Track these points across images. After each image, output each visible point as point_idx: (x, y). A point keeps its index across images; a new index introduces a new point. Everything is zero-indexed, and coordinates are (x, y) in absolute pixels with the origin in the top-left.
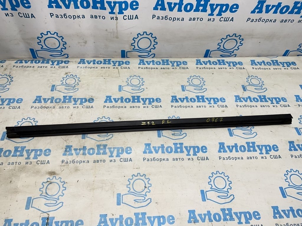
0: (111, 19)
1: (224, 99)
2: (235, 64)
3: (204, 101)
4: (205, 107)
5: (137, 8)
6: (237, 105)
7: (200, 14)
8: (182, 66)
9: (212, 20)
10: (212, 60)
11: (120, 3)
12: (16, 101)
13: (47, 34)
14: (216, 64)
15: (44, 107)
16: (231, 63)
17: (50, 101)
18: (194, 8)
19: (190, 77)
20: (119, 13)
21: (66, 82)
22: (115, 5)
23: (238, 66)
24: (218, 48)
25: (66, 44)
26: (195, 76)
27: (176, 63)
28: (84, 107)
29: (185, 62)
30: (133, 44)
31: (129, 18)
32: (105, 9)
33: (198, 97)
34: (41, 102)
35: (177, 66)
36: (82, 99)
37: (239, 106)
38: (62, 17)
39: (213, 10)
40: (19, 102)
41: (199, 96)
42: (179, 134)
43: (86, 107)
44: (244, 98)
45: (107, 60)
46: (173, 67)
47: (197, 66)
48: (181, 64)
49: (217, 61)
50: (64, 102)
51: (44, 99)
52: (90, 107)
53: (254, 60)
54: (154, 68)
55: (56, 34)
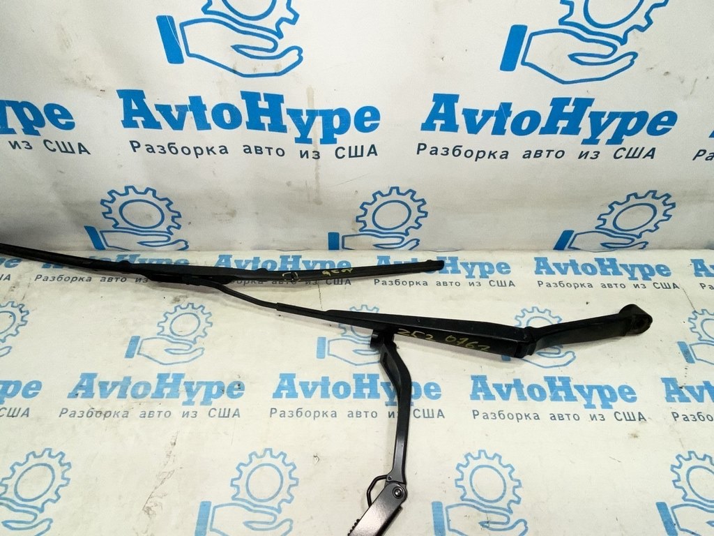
0: (302, 156)
1: (632, 392)
2: (647, 271)
3: (570, 397)
4: (576, 418)
5: (374, 127)
6: (673, 413)
7: (557, 141)
8: (496, 276)
9: (591, 154)
10: (581, 258)
11: (327, 115)
12: (21, 391)
13: (127, 193)
14: (594, 272)
15: (97, 412)
16: (637, 270)
17: (116, 391)
18: (543, 123)
19: (522, 311)
20: (323, 142)
21: (170, 328)
22: (311, 121)
23: (657, 278)
24: (597, 228)
25: (180, 216)
26: (535, 310)
27: (477, 267)
28: (213, 413)
29: (503, 266)
30: (360, 219)
31: (353, 154)
32: (283, 129)
33: (551, 381)
34: (92, 396)
35: (481, 277)
36: (210, 385)
37: (681, 418)
38: (165, 152)
39: (597, 128)
40: (31, 392)
41: (554, 378)
42: (503, 523)
43: (220, 412)
44: (690, 389)
45: (291, 259)
46: (471, 280)
47: (539, 277)
48: (493, 272)
49: (596, 264)
50: (159, 394)
51: (103, 385)
52: (231, 414)
53: (702, 261)
54: (417, 283)
55: (150, 192)
